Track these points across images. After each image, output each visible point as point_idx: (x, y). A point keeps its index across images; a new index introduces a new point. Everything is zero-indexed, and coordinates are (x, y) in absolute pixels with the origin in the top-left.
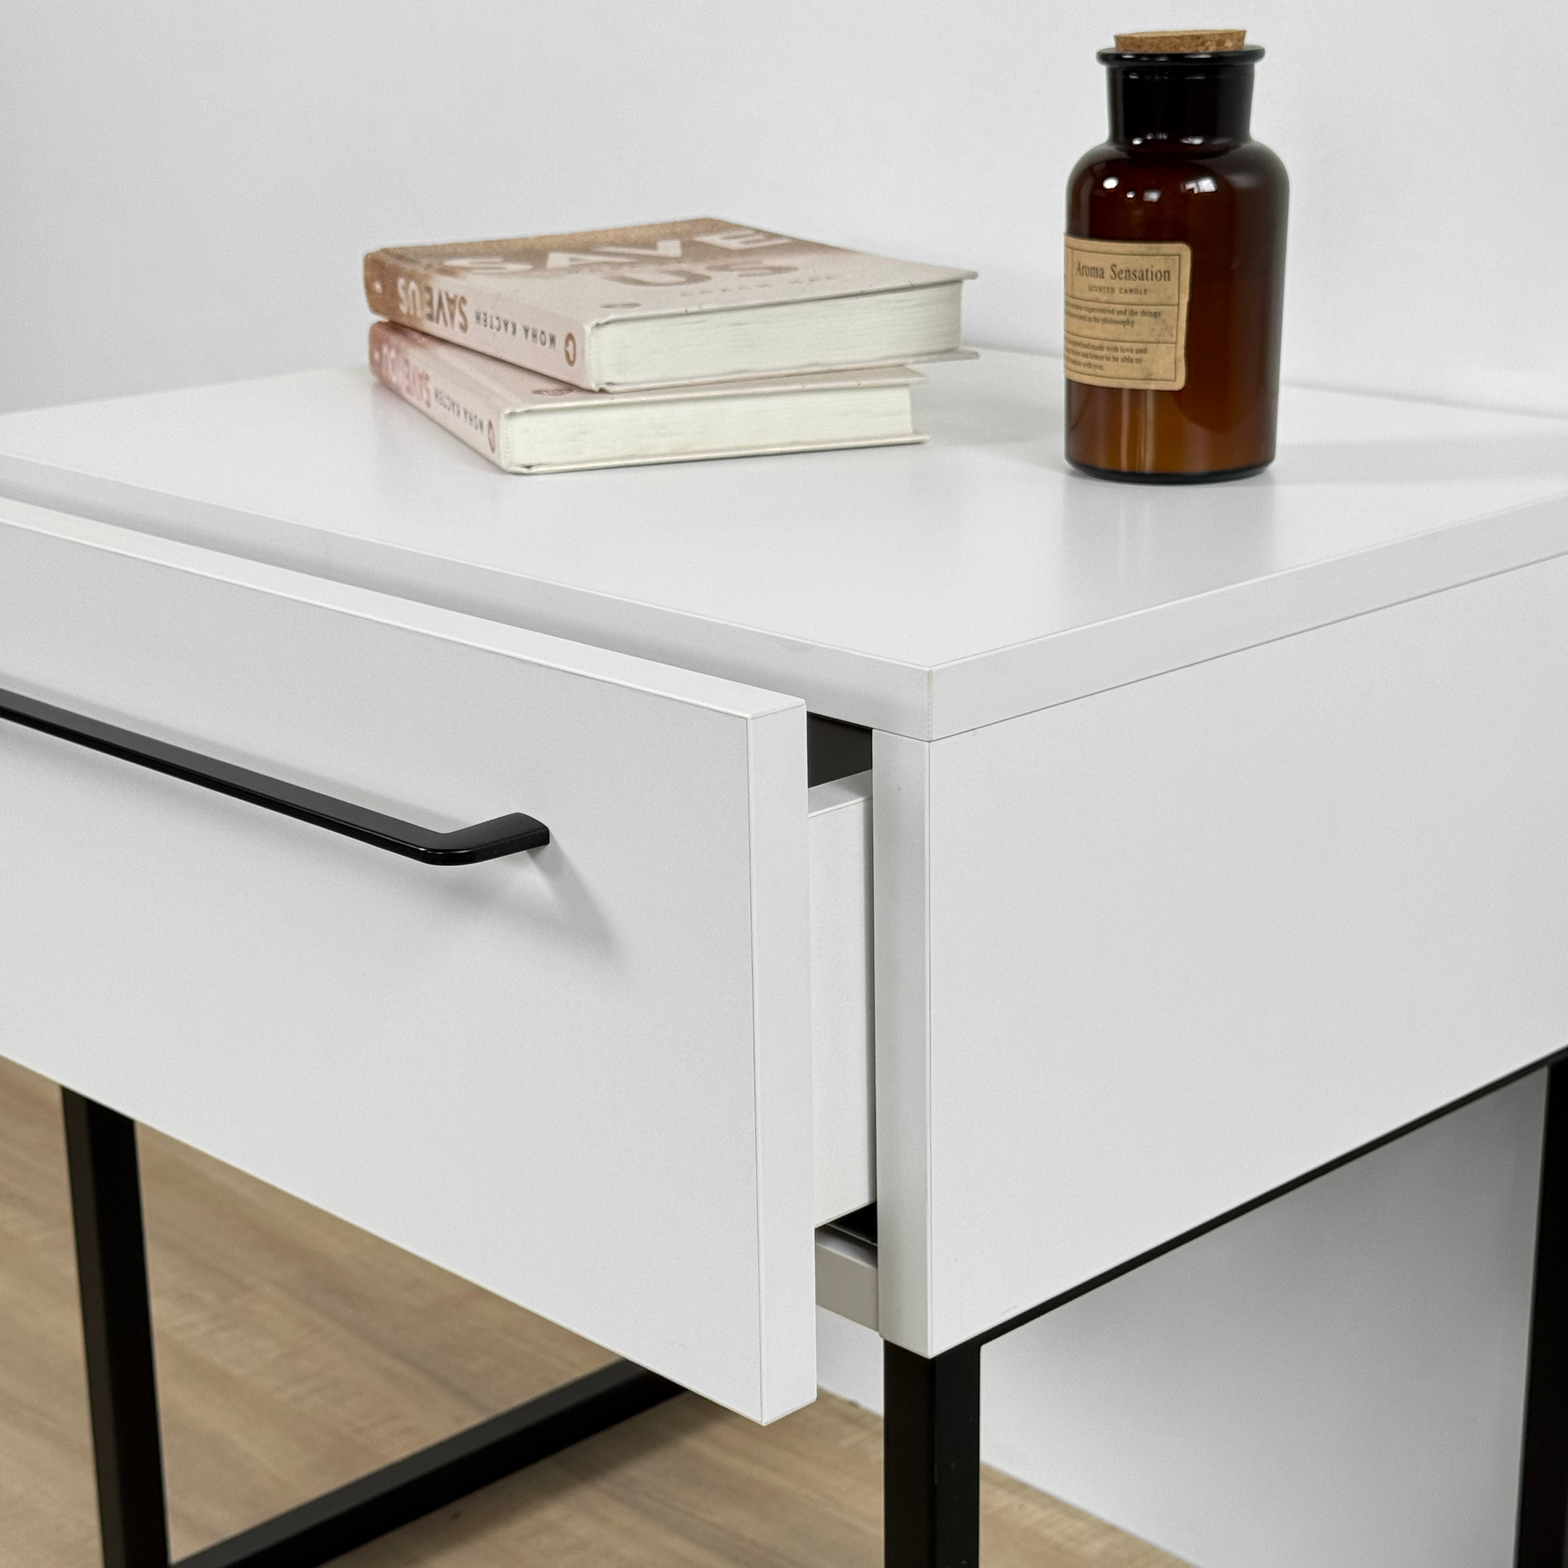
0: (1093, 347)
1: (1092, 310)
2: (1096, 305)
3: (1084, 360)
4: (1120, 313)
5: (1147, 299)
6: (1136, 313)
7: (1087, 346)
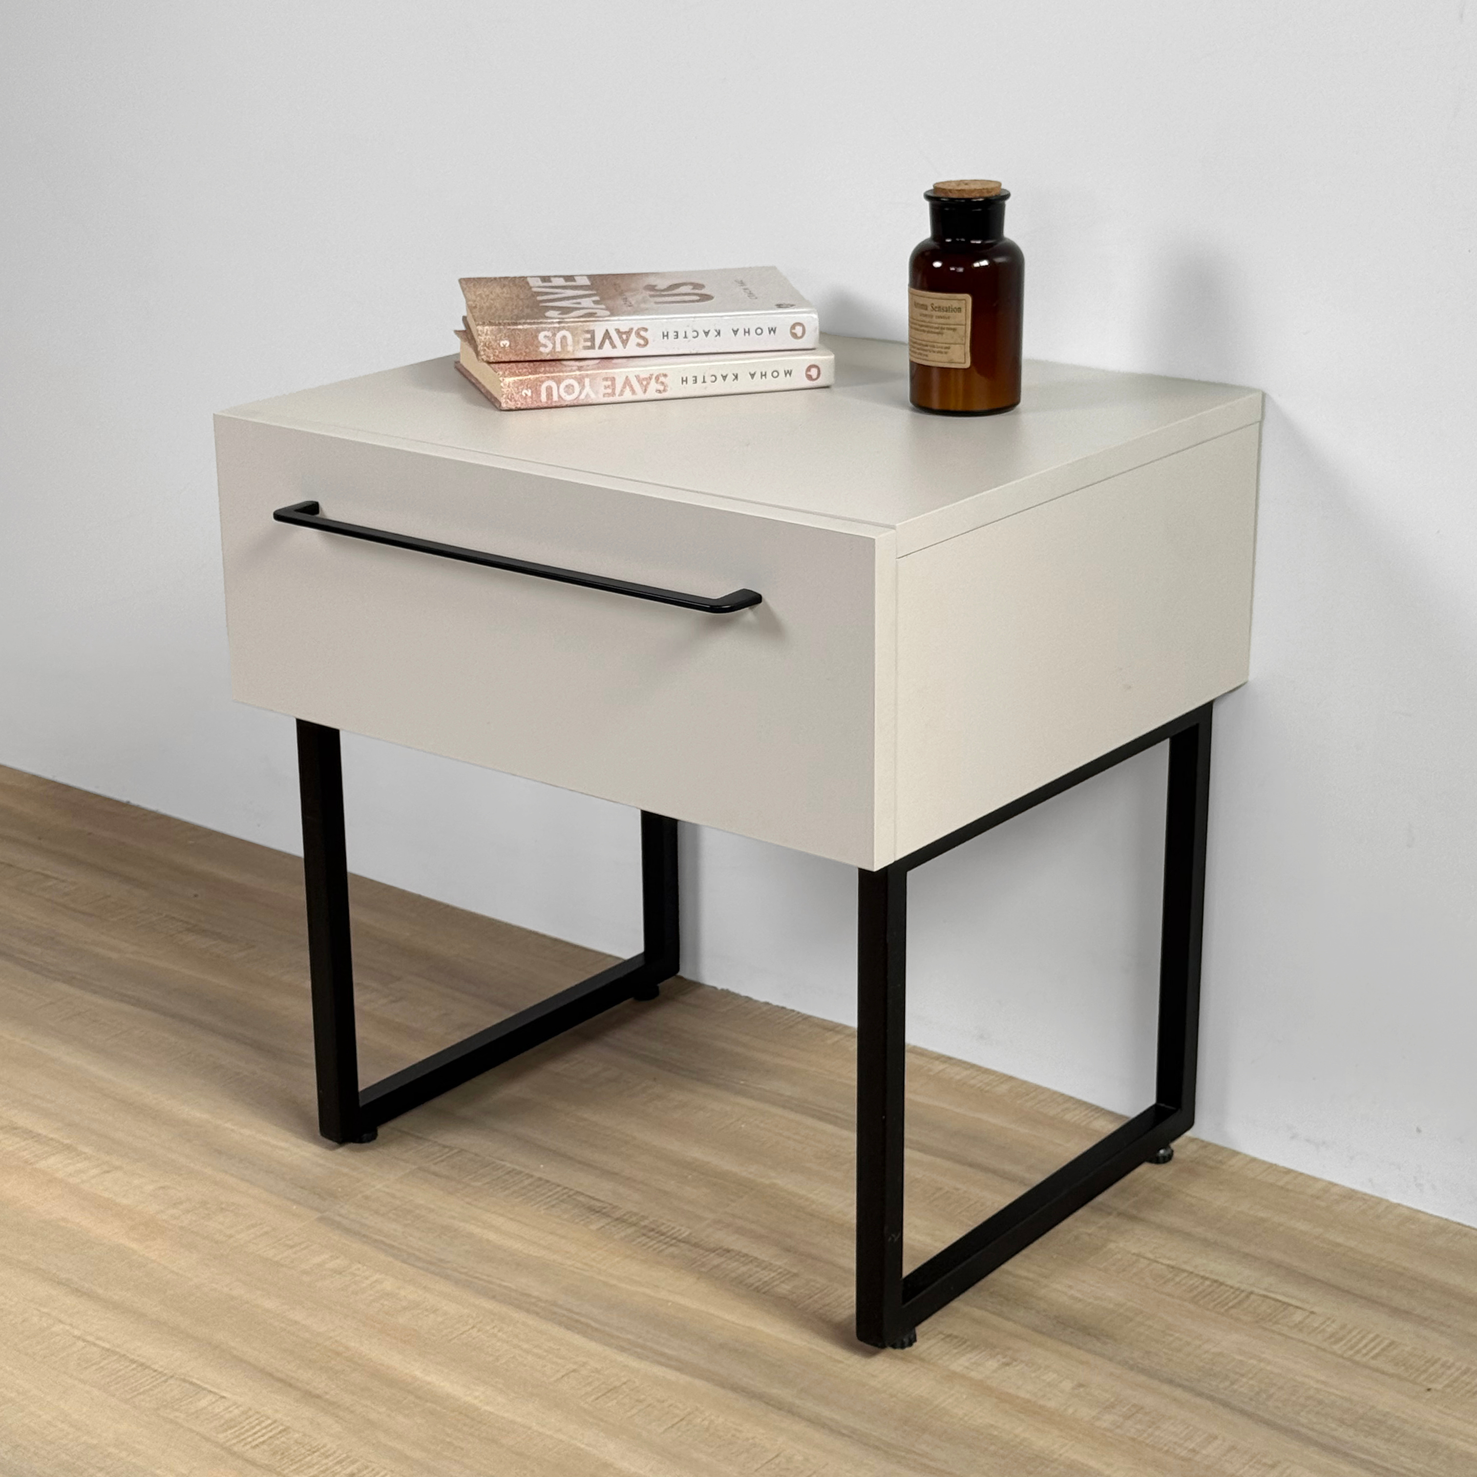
0: (923, 345)
1: (922, 326)
2: (923, 323)
3: (918, 351)
4: (937, 328)
5: (951, 321)
6: (944, 329)
7: (920, 344)
